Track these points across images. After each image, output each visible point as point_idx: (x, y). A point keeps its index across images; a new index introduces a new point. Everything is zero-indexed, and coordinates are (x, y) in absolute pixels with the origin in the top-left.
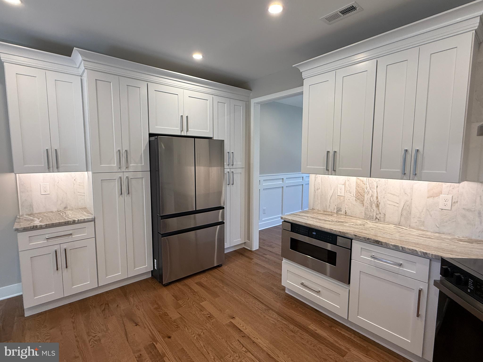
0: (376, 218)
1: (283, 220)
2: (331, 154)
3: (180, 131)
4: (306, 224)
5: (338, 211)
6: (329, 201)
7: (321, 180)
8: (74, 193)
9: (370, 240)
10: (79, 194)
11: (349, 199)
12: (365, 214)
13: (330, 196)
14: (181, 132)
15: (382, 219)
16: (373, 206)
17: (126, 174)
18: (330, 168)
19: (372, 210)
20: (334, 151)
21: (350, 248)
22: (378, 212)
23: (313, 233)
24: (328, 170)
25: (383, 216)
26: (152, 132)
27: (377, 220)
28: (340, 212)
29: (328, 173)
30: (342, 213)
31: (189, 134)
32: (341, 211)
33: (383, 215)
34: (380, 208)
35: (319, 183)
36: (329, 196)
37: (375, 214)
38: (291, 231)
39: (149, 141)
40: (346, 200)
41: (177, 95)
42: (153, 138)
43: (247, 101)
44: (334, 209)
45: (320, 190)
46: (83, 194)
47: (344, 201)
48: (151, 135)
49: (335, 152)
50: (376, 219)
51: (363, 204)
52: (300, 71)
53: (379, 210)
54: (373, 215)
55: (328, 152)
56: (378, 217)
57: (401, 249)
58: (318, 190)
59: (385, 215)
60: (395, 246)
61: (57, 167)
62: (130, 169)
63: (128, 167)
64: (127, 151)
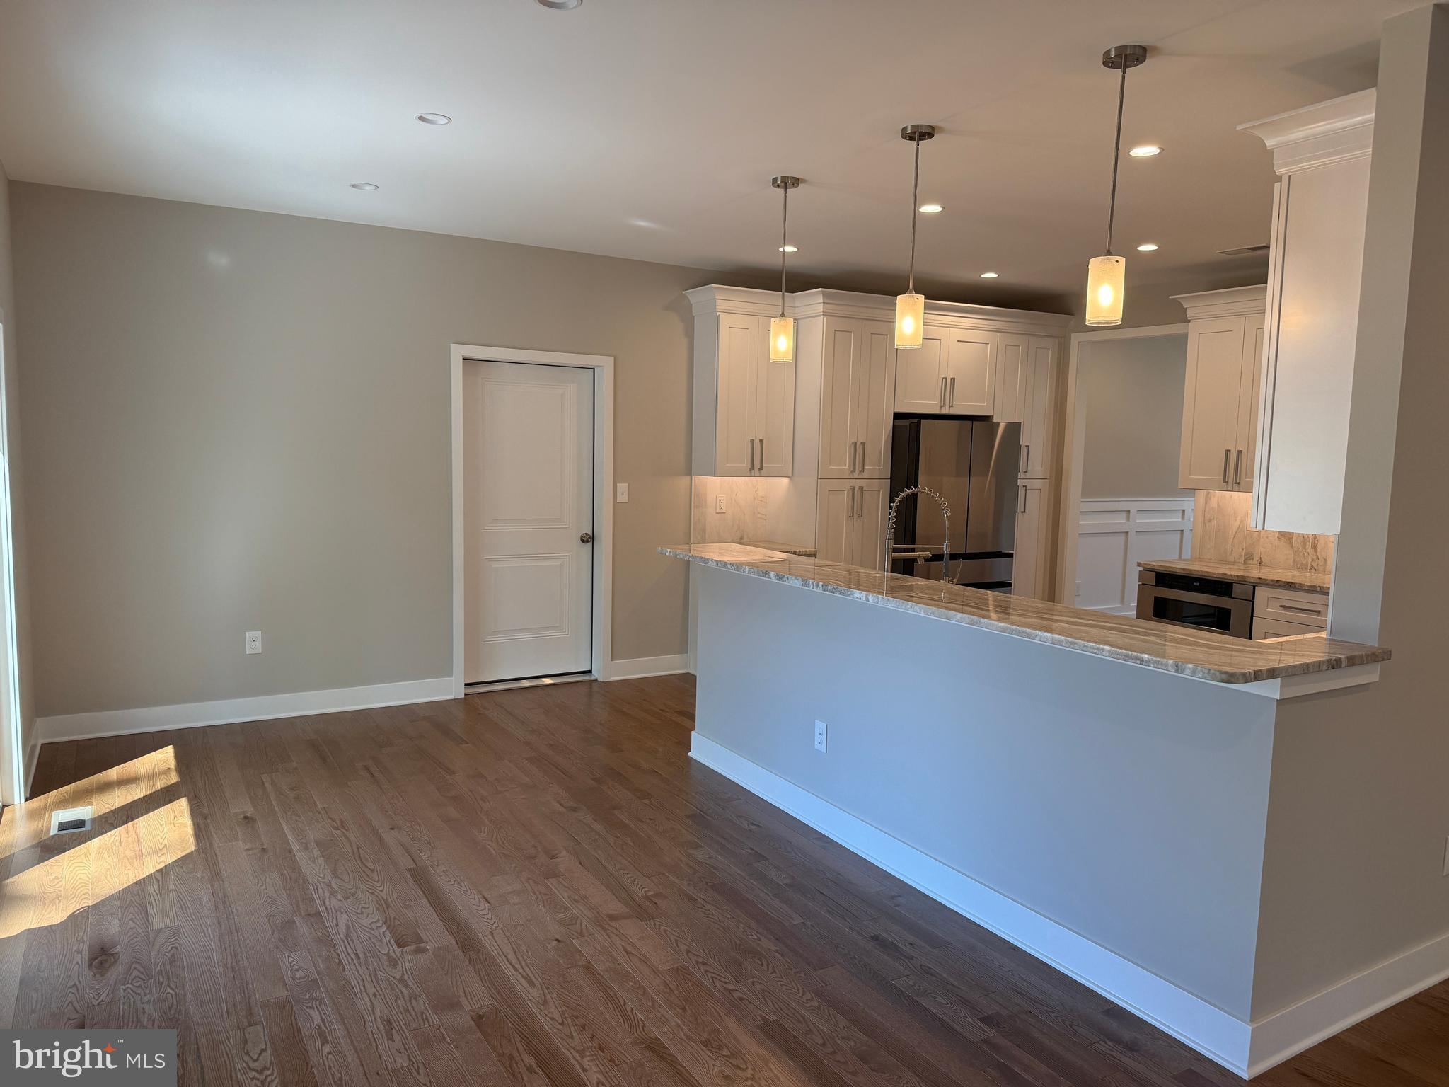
0: (1312, 567)
1: (1142, 568)
2: (1233, 456)
3: (939, 408)
4: (1183, 569)
5: (1246, 560)
6: (1230, 543)
7: (1218, 503)
8: (754, 513)
9: (1280, 583)
10: (759, 516)
11: (1267, 537)
12: (1294, 561)
13: (1234, 533)
14: (941, 409)
15: (1321, 568)
16: (1307, 547)
17: (859, 483)
18: (1231, 478)
19: (1306, 554)
20: (1238, 451)
21: (1251, 599)
22: (1315, 557)
23: (1195, 584)
24: (1227, 483)
25: (1322, 563)
26: (898, 410)
27: (1313, 570)
28: (1251, 562)
29: (1227, 488)
30: (1255, 561)
31: (953, 411)
32: (1253, 559)
33: (1323, 560)
34: (1318, 550)
35: (1213, 508)
36: (1230, 532)
37: (1310, 561)
38: (1156, 585)
39: (894, 426)
40: (1262, 540)
41: (940, 341)
42: (900, 422)
43: (1061, 337)
44: (1241, 556)
45: (1214, 523)
46: (764, 517)
47: (1259, 540)
48: (897, 417)
49: (1240, 452)
50: (1311, 569)
51: (1291, 543)
52: (1182, 305)
53: (1316, 552)
54: (1307, 562)
55: (1228, 452)
56: (1315, 565)
57: (1318, 589)
58: (1210, 521)
59: (1325, 560)
60: (1311, 586)
61: (761, 469)
62: (866, 475)
63: (863, 470)
64: (864, 444)
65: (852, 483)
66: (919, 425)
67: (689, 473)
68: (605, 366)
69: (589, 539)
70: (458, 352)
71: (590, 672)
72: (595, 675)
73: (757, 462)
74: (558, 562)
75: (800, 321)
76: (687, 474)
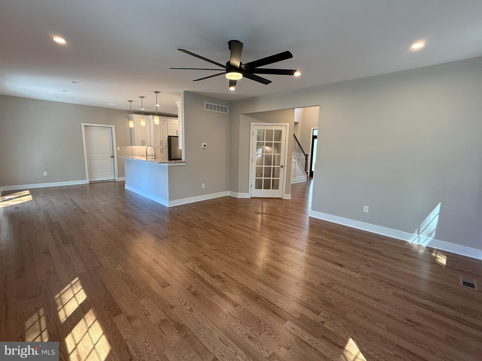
14: (177, 135)
17: (162, 147)
26: (168, 135)
39: (168, 138)
41: (175, 125)
42: (169, 137)
48: (168, 136)
61: (144, 145)
62: (163, 146)
63: (162, 145)
64: (162, 141)
65: (160, 147)
66: (171, 138)
67: (132, 146)
68: (113, 127)
69: (113, 157)
70: (83, 124)
71: (115, 180)
72: (116, 180)
73: (143, 144)
74: (107, 161)
75: (150, 120)
76: (131, 146)
